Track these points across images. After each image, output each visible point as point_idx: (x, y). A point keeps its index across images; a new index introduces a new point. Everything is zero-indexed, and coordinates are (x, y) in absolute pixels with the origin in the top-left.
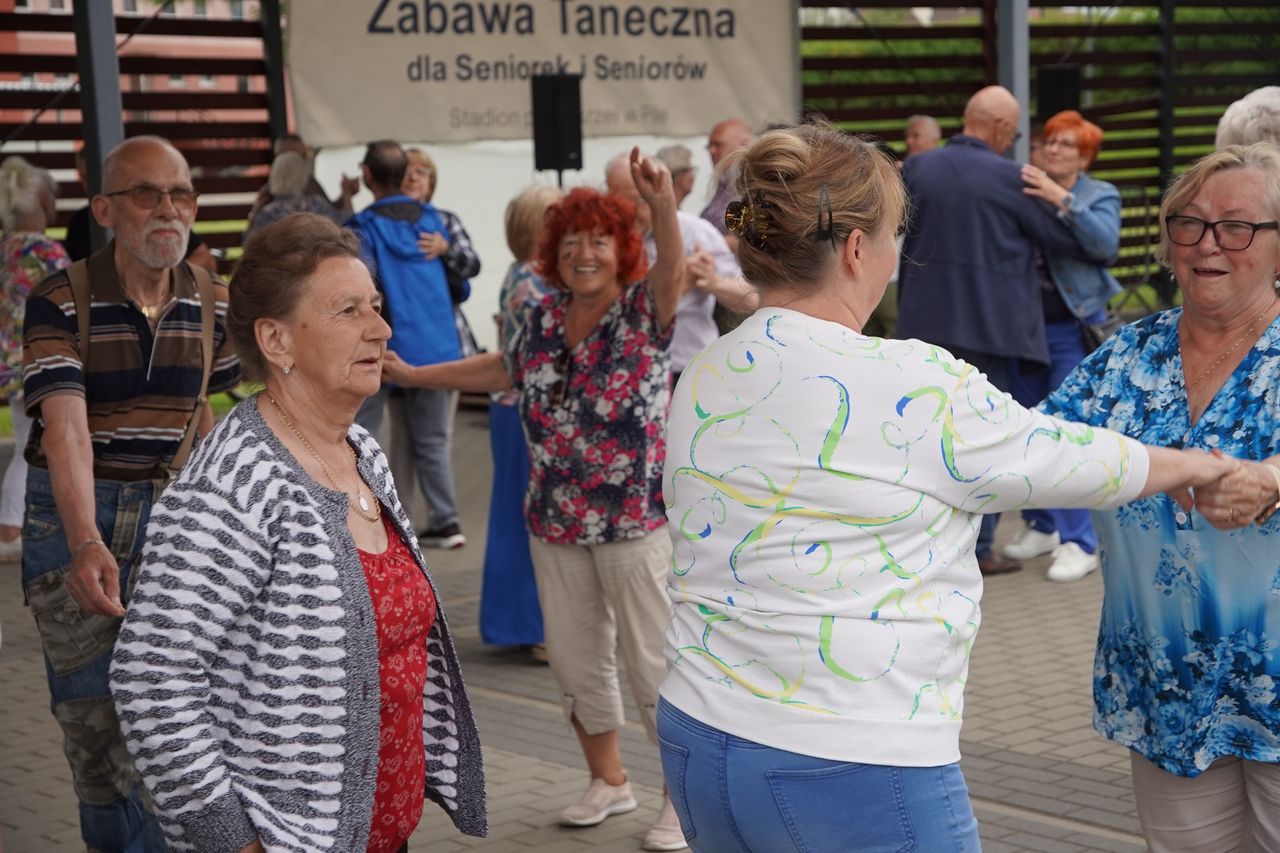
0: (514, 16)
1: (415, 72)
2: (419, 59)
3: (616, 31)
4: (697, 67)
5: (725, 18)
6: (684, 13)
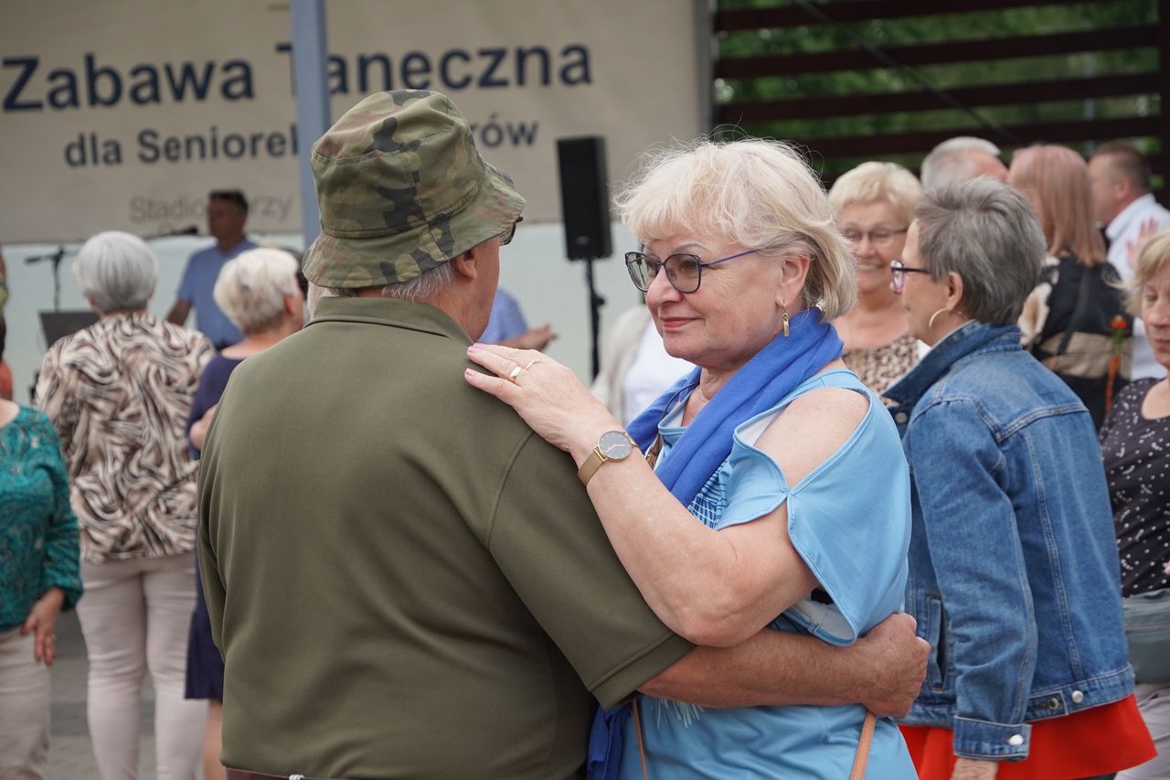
0: (219, 78)
1: (76, 155)
2: (82, 138)
4: (522, 128)
5: (575, 57)
6: (498, 55)
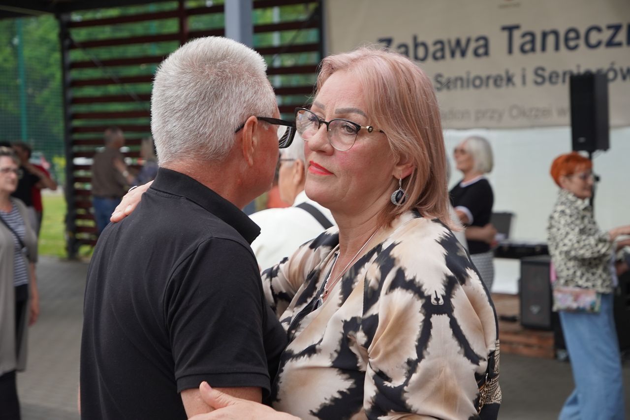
0: (473, 45)
3: (557, 48)
6: (617, 28)
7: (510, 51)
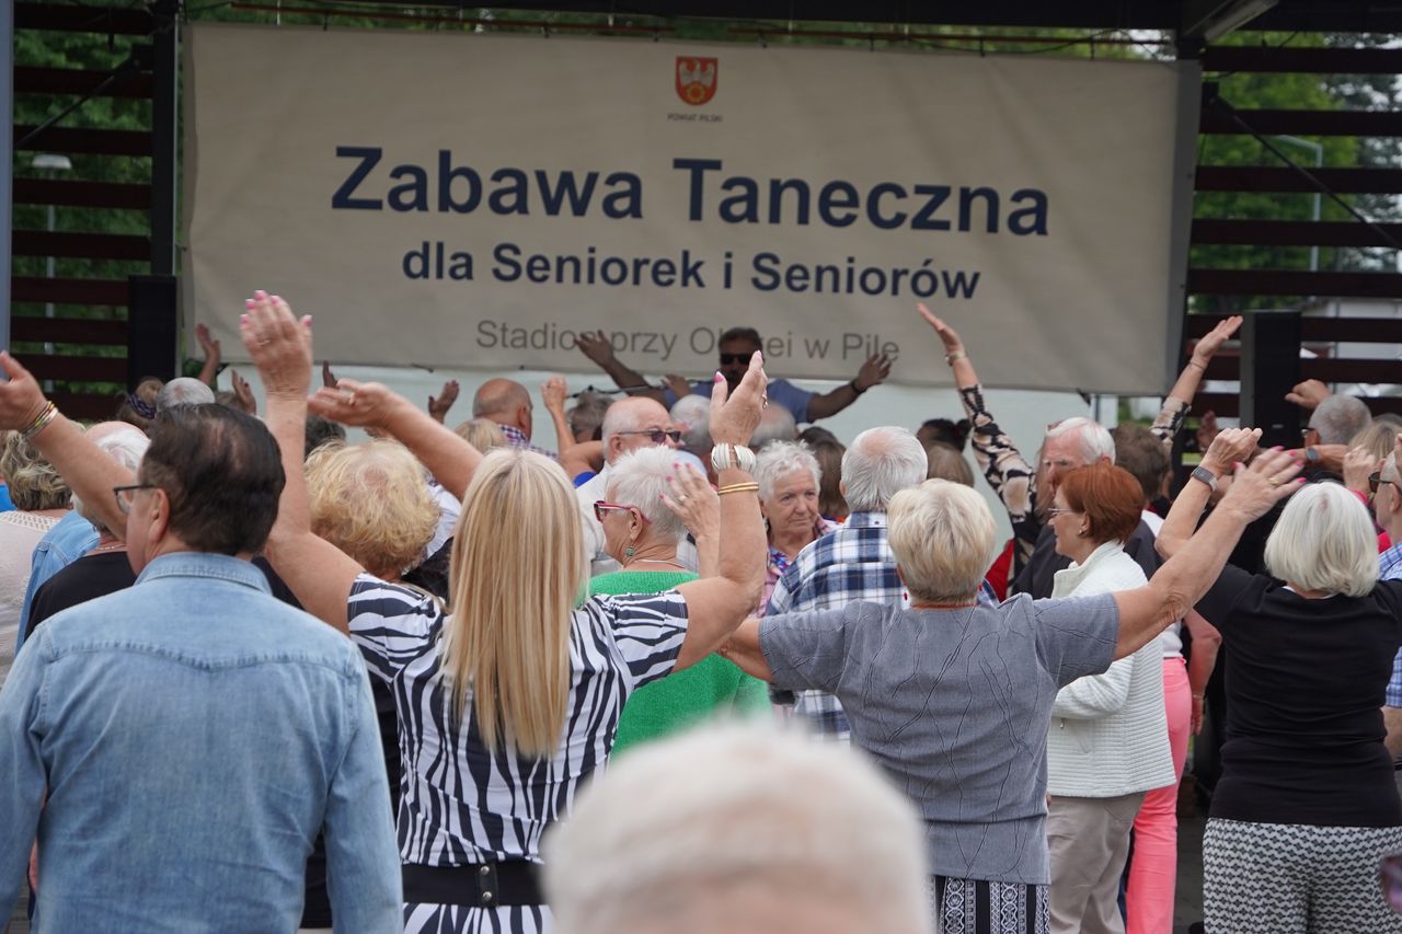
0: (601, 191)
1: (416, 265)
2: (426, 246)
3: (803, 218)
4: (961, 278)
5: (1029, 203)
6: (940, 193)
7: (696, 214)
